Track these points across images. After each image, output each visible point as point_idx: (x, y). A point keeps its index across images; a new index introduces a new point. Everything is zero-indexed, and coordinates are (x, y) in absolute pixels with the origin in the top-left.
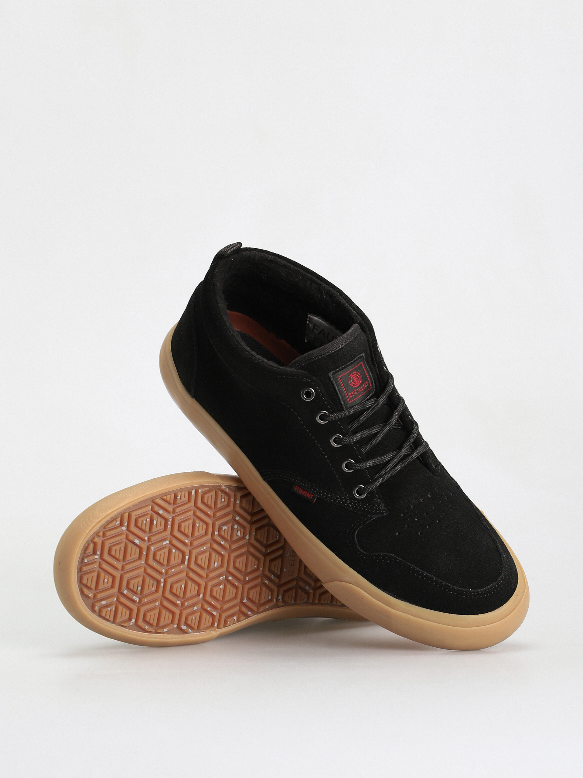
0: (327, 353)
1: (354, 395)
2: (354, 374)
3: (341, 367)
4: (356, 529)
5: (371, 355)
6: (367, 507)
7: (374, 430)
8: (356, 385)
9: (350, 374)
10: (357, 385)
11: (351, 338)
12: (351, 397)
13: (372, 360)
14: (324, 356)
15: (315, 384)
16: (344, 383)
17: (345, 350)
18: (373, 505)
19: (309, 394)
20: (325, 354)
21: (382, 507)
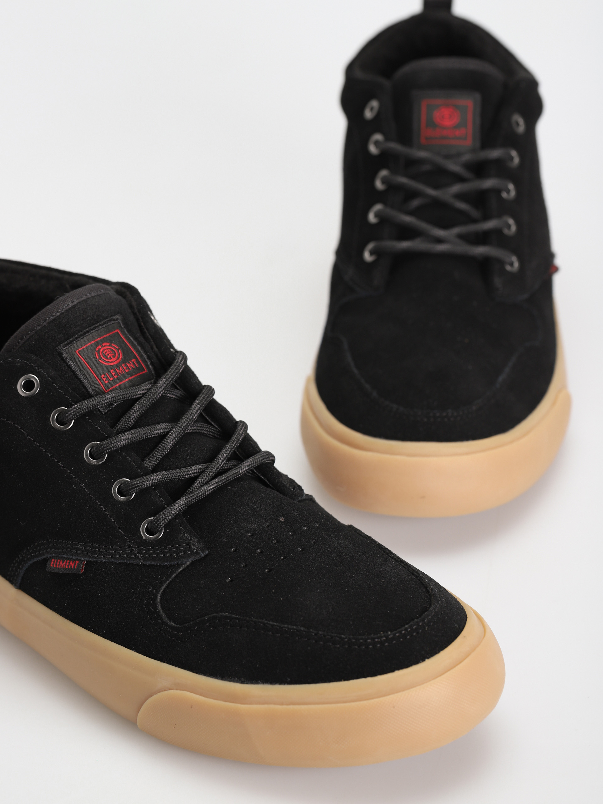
0: (49, 318)
1: (111, 379)
2: (104, 346)
3: (77, 334)
4: (157, 592)
5: (140, 326)
6: (170, 550)
7: (159, 429)
8: (110, 362)
9: (96, 345)
10: (113, 362)
11: (90, 294)
12: (106, 382)
13: (143, 333)
14: (45, 323)
15: (36, 366)
16: (87, 361)
17: (79, 308)
18: (179, 545)
19: (29, 385)
20: (45, 320)
21: (195, 543)
